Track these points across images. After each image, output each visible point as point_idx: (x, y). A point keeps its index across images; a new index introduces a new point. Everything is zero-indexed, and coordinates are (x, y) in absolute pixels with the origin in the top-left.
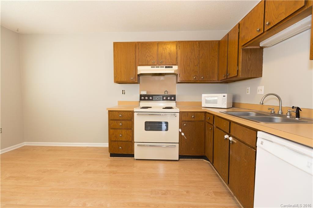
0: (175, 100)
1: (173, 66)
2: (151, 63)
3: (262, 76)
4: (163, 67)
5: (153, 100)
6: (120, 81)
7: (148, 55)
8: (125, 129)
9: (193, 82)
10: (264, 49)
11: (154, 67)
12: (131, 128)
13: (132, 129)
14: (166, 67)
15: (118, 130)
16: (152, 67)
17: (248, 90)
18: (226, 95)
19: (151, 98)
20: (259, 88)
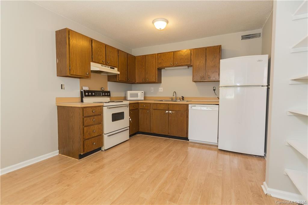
0: (110, 95)
1: (115, 68)
2: (101, 62)
3: (161, 83)
4: (109, 67)
5: (95, 96)
6: (76, 75)
7: (99, 54)
8: (96, 124)
9: (125, 82)
10: (162, 70)
11: (103, 66)
12: (100, 122)
13: (102, 123)
14: (111, 68)
15: (92, 127)
16: (102, 66)
17: (152, 89)
18: (143, 92)
19: (93, 94)
20: (160, 88)
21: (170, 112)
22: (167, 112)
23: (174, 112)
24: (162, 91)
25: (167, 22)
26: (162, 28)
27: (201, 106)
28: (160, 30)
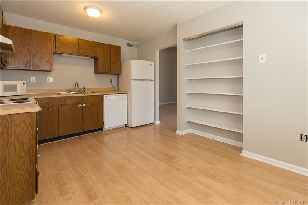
17: (33, 79)
18: (25, 82)
20: (48, 78)
21: (84, 105)
22: (80, 105)
23: (88, 105)
24: (52, 81)
25: (101, 12)
26: (95, 17)
27: (115, 96)
28: (93, 18)
